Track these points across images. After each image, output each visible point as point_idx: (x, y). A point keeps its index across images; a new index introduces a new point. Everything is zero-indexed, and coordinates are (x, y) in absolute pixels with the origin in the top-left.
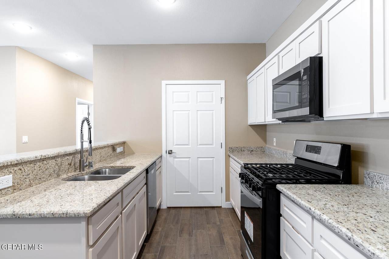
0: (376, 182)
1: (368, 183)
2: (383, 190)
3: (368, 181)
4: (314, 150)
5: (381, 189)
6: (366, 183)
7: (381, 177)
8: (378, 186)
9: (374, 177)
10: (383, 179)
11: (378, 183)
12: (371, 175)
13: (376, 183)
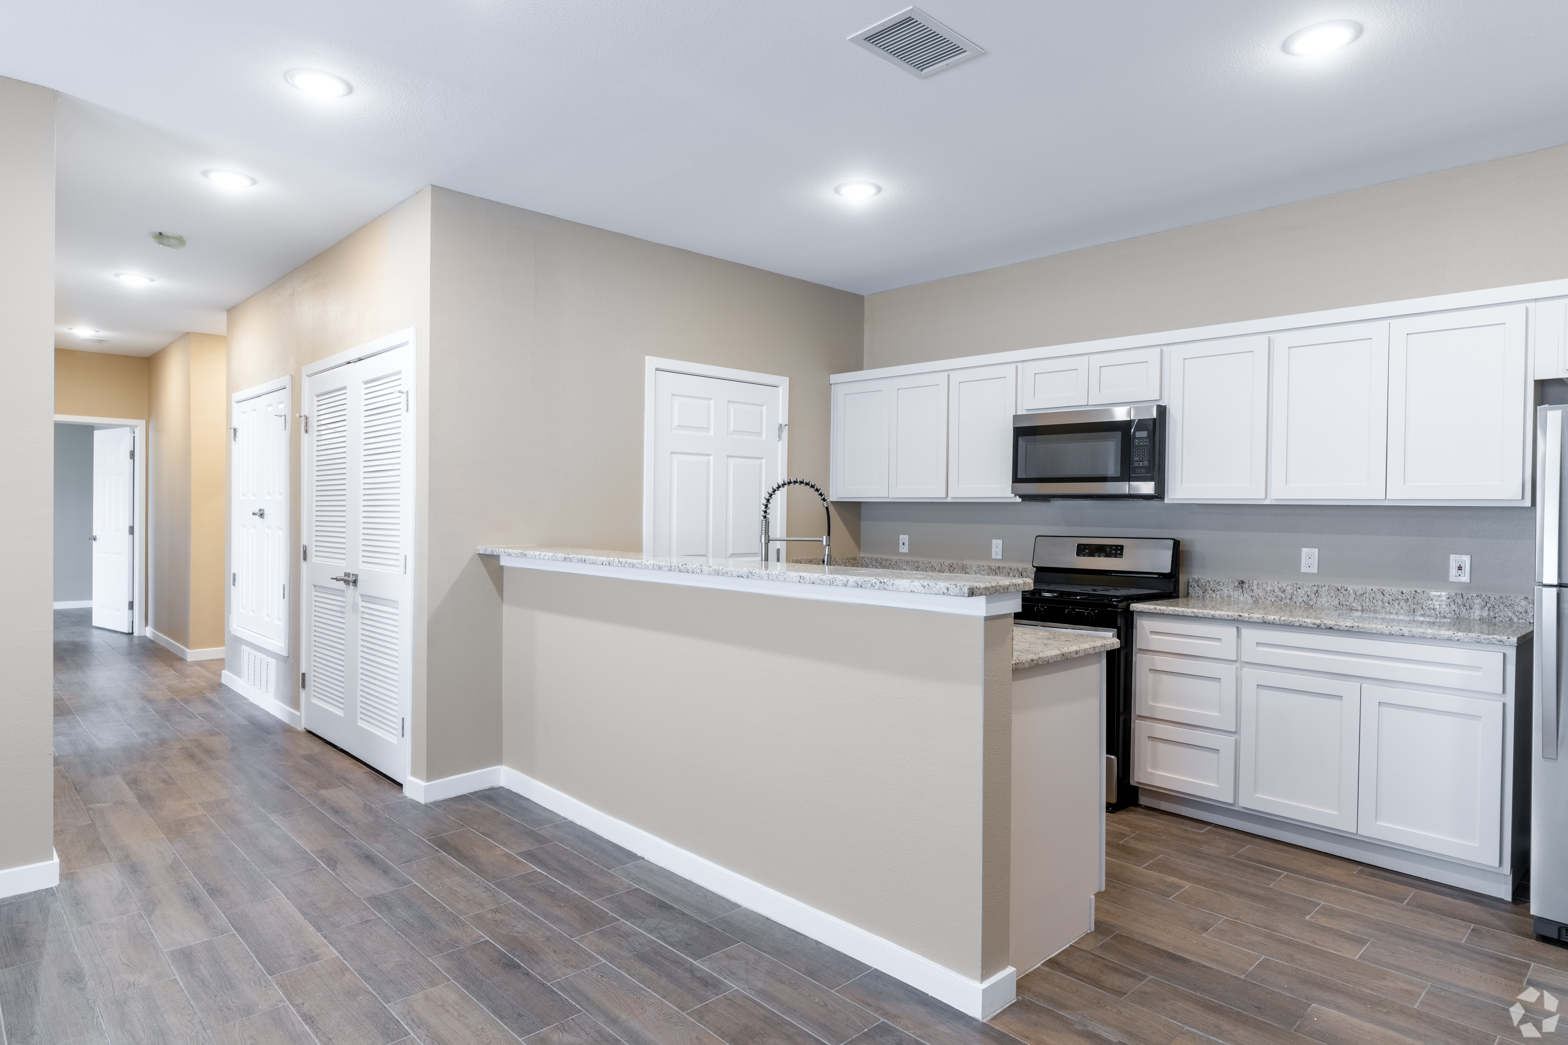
0: (1211, 589)
1: (1196, 594)
2: (1223, 598)
3: (1195, 591)
4: (1105, 551)
5: (1220, 598)
6: (1193, 594)
7: (1219, 582)
8: (1214, 595)
9: (1208, 584)
10: (1222, 584)
11: (1214, 591)
12: (1202, 581)
13: (1211, 592)
